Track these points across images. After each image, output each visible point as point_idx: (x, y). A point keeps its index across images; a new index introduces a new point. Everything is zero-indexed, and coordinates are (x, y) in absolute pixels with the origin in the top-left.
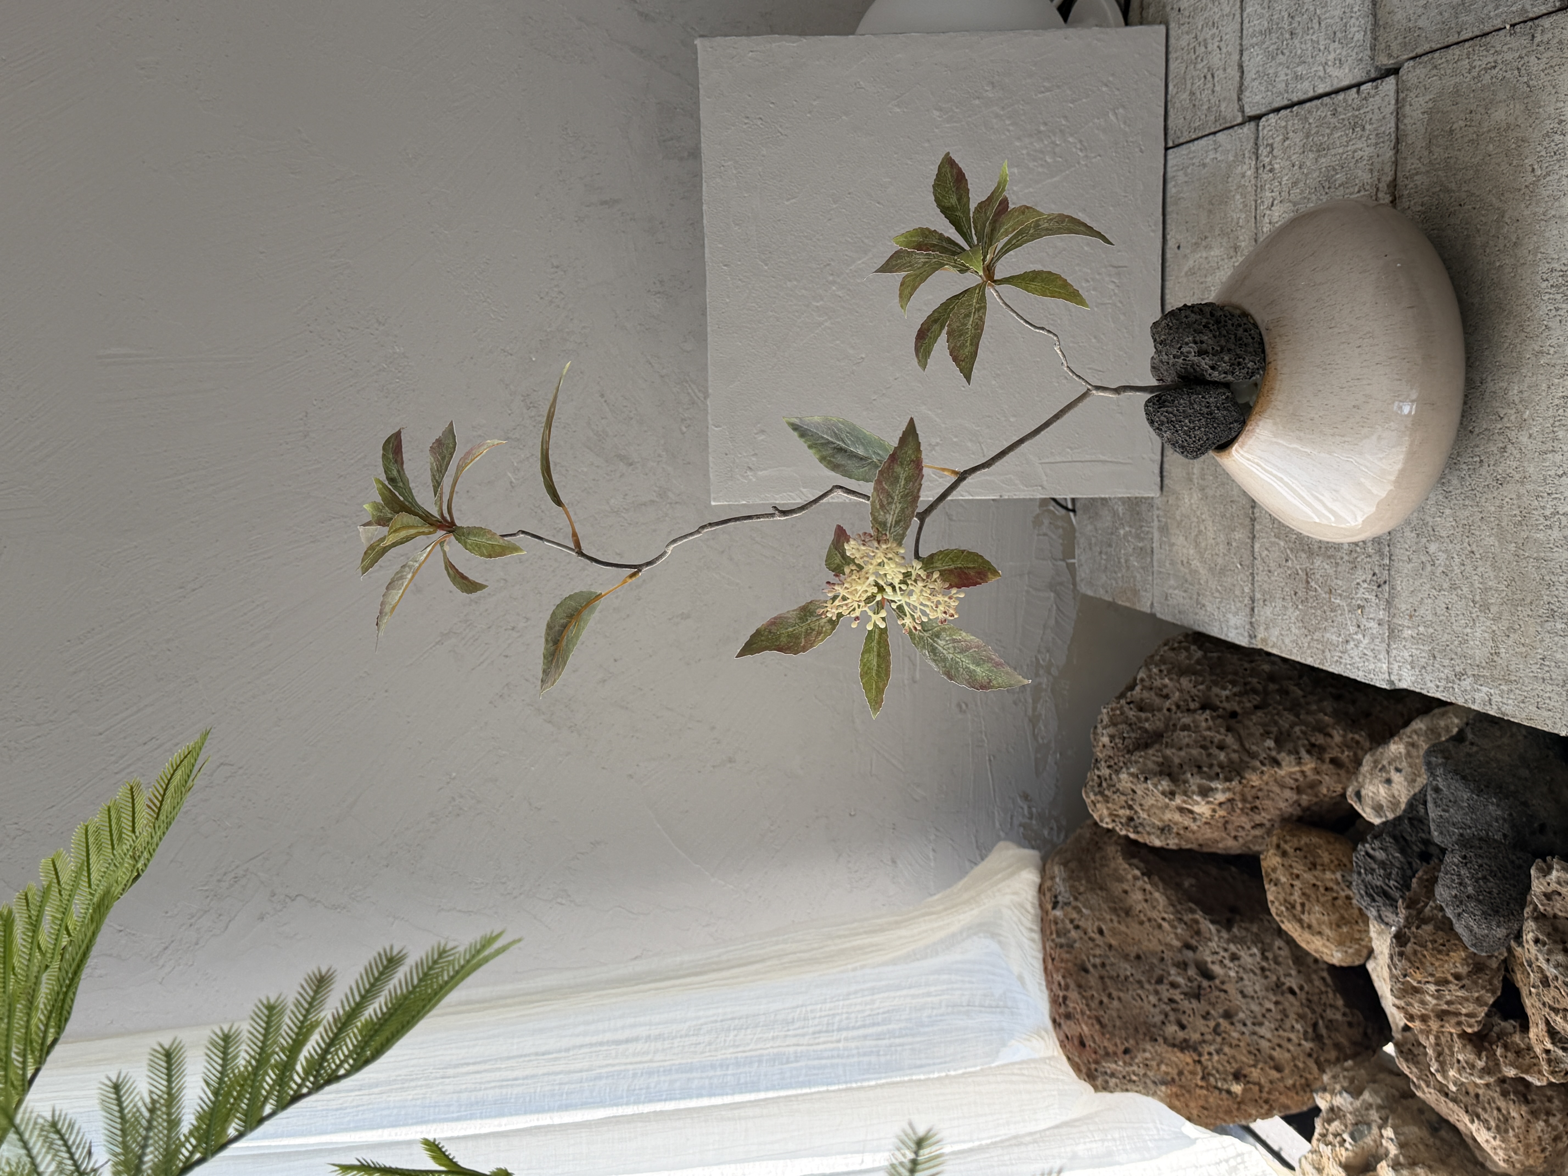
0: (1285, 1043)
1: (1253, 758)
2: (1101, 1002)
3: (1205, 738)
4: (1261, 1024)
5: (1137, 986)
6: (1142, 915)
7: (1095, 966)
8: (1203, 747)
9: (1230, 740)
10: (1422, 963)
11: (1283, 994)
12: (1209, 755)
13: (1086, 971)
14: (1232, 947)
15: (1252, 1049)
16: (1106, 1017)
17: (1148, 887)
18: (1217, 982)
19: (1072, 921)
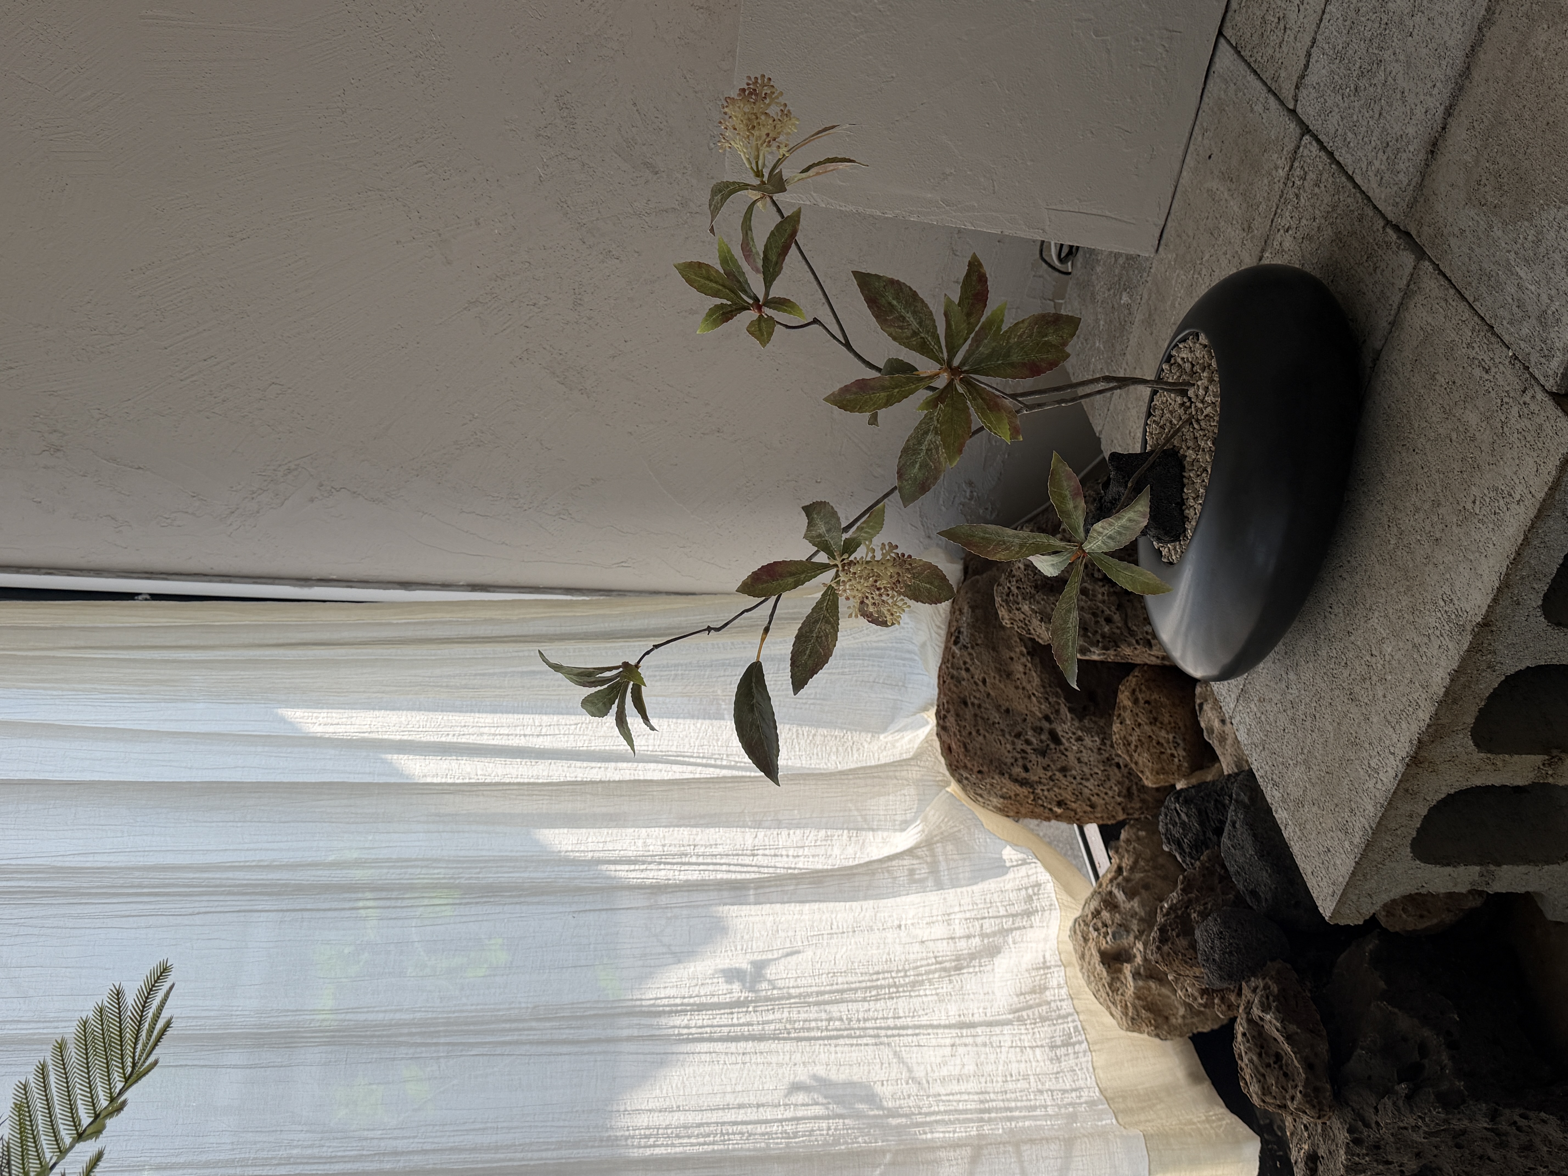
0: (1102, 795)
1: (1131, 635)
2: (970, 733)
3: (1098, 608)
4: (1088, 780)
5: (1000, 733)
6: (1018, 682)
7: (973, 704)
8: (1094, 614)
9: (1117, 617)
10: (1171, 963)
11: (1110, 766)
12: (1097, 622)
13: (965, 704)
14: (1080, 733)
15: (1076, 792)
16: (971, 745)
17: (1029, 665)
18: (1062, 748)
19: (965, 663)
